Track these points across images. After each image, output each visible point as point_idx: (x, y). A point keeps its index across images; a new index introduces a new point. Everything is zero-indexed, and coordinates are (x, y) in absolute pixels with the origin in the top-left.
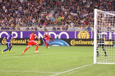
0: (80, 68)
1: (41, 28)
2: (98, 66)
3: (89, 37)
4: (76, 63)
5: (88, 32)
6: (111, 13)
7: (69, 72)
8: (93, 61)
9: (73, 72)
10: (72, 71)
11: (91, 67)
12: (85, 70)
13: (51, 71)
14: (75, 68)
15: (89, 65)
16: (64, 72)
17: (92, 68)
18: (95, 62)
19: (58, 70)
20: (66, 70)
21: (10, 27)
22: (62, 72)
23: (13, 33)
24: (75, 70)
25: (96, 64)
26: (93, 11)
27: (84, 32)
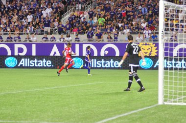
0: (131, 115)
1: (69, 36)
2: (166, 110)
3: (156, 52)
4: (124, 102)
5: (153, 44)
8: (158, 99)
11: (152, 112)
12: (141, 118)
14: (120, 114)
15: (149, 107)
17: (154, 113)
18: (160, 102)
21: (13, 36)
23: (17, 47)
24: (120, 118)
25: (164, 105)
27: (146, 44)
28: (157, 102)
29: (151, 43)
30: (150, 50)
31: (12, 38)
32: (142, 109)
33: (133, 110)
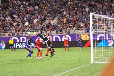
0: (78, 69)
1: (47, 32)
2: (95, 66)
3: (89, 38)
4: (75, 63)
5: (87, 34)
7: (67, 73)
9: (71, 73)
10: (70, 72)
11: (88, 67)
12: (83, 70)
13: (50, 73)
14: (73, 69)
15: (87, 65)
16: (63, 73)
17: (89, 68)
19: (57, 71)
20: (65, 71)
21: (20, 33)
22: (60, 73)
23: (21, 38)
24: (73, 70)
25: (94, 64)
27: (84, 35)
28: (91, 62)
29: (86, 34)
30: (86, 37)
31: (19, 34)
32: (83, 66)
33: (79, 66)
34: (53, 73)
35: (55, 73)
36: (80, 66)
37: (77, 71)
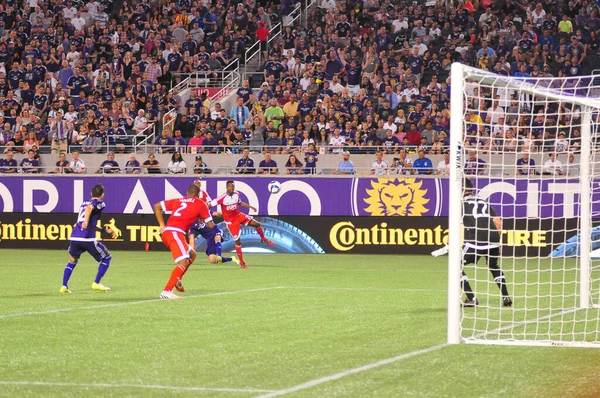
2: (471, 358)
4: (356, 339)
6: (534, 82)
7: (323, 385)
8: (445, 330)
9: (341, 389)
10: (334, 381)
11: (433, 362)
12: (405, 377)
13: (227, 385)
14: (351, 367)
15: (425, 351)
16: (298, 388)
17: (439, 366)
18: (453, 338)
19: (264, 377)
20: (308, 378)
21: (18, 157)
22: (285, 386)
24: (352, 376)
25: (462, 346)
26: (444, 75)
27: (396, 183)
29: (411, 180)
31: (14, 163)
32: (407, 356)
33: (381, 357)
34: (243, 387)
35: (254, 387)
36: (391, 355)
37: (376, 380)
